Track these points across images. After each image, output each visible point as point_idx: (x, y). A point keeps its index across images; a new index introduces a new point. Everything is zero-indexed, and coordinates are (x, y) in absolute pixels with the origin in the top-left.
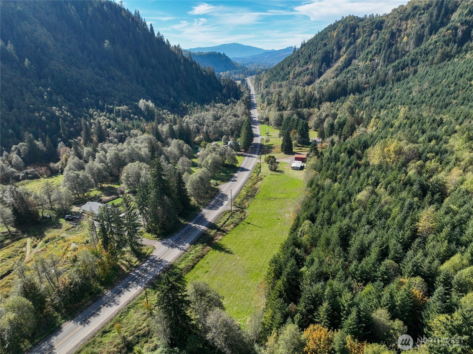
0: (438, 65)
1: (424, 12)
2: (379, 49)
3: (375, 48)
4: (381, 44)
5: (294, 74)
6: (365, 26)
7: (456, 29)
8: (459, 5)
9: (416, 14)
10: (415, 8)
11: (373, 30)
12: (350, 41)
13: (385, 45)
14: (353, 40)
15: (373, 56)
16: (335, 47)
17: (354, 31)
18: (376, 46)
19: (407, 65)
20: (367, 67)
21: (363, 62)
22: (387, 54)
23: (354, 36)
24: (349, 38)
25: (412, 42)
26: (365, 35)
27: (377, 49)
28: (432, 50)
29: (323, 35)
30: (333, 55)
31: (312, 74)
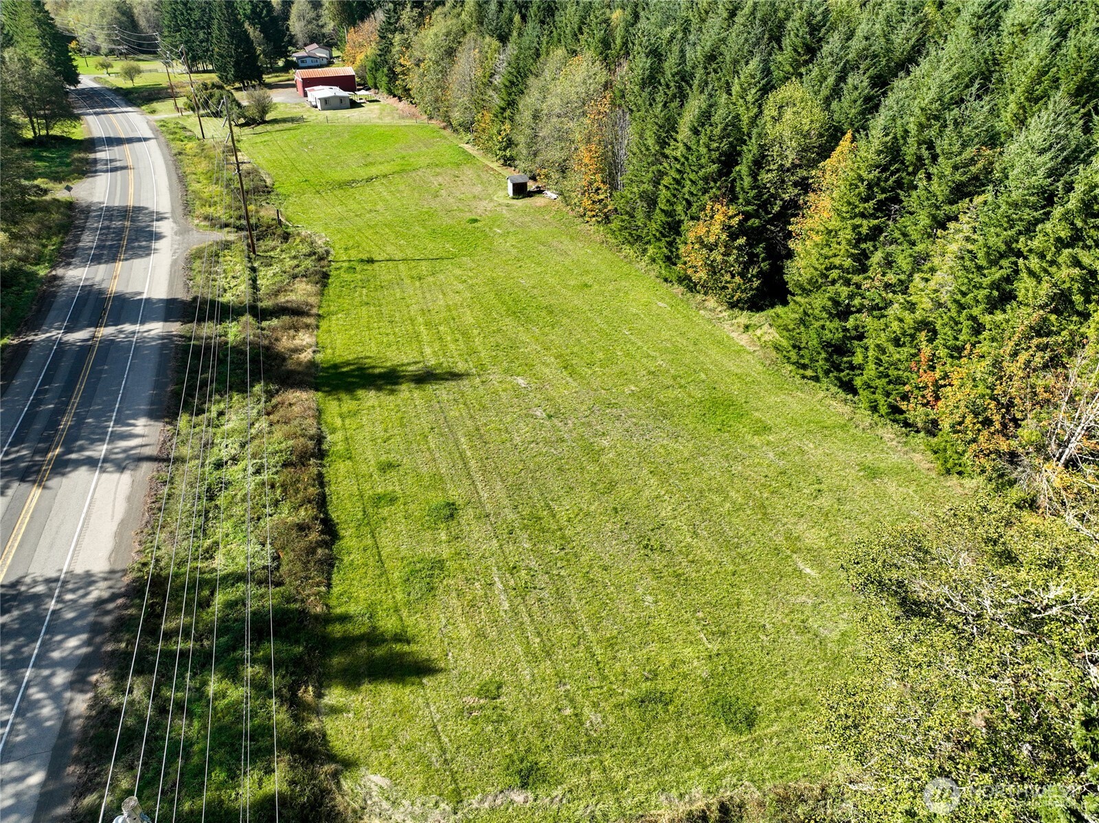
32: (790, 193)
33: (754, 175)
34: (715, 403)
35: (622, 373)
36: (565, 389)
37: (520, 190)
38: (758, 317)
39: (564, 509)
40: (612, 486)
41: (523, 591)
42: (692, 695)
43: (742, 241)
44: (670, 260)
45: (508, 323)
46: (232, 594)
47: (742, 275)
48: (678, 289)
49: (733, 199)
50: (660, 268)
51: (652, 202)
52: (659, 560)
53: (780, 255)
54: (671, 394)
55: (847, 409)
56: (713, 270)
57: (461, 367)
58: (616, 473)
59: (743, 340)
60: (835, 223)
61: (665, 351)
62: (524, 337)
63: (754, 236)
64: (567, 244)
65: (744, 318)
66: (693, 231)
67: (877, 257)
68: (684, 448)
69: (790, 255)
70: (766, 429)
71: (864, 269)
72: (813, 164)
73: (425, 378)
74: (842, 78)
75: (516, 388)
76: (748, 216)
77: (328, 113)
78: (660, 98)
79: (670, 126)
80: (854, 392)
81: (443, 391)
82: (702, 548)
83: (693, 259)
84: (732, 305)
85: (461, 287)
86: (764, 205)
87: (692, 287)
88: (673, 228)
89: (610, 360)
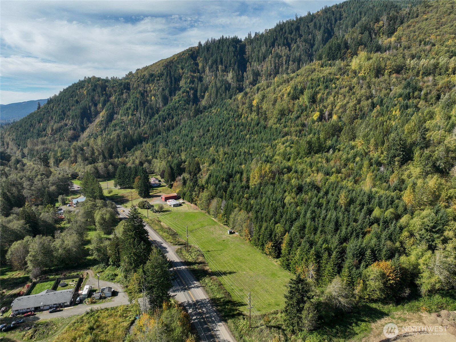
0: (197, 117)
1: (159, 79)
2: (136, 106)
3: (132, 105)
4: (137, 102)
5: (52, 130)
6: (115, 86)
7: (188, 92)
8: (182, 76)
9: (154, 80)
10: (152, 75)
11: (122, 90)
12: (104, 99)
13: (140, 103)
14: (107, 98)
15: (133, 112)
16: (90, 104)
17: (105, 90)
18: (132, 103)
19: (166, 118)
20: (131, 121)
21: (126, 117)
22: (145, 110)
23: (106, 95)
24: (102, 96)
25: (160, 100)
26: (117, 94)
27: (134, 106)
28: (178, 107)
29: (71, 93)
30: (90, 111)
31: (74, 129)
32: (280, 240)
33: (275, 238)
34: (273, 274)
35: (259, 270)
36: (251, 273)
37: (231, 233)
38: (278, 260)
39: (256, 288)
40: (261, 285)
41: (254, 297)
42: (273, 304)
43: (274, 248)
44: (263, 250)
45: (239, 263)
46: (223, 299)
47: (275, 253)
48: (265, 255)
49: (272, 241)
50: (261, 251)
51: (259, 239)
52: (268, 293)
53: (280, 249)
54: (266, 273)
55: (290, 274)
56: (270, 252)
57: (234, 271)
58: (261, 284)
59: (276, 264)
60: (285, 248)
61: (264, 266)
62: (242, 265)
63: (276, 247)
64: (243, 246)
65: (276, 260)
66: (266, 246)
67: (291, 253)
68: (269, 280)
69: (281, 249)
70: (280, 277)
71: (290, 254)
72: (283, 236)
73: (230, 273)
74: (286, 222)
75: (244, 273)
76: (274, 244)
77: (175, 208)
78: (258, 221)
79: (261, 227)
80: (290, 271)
81: (234, 275)
82: (273, 291)
83: (266, 250)
84: (274, 258)
85: (228, 256)
86: (277, 242)
87: (267, 255)
88: (263, 245)
89: (257, 268)
